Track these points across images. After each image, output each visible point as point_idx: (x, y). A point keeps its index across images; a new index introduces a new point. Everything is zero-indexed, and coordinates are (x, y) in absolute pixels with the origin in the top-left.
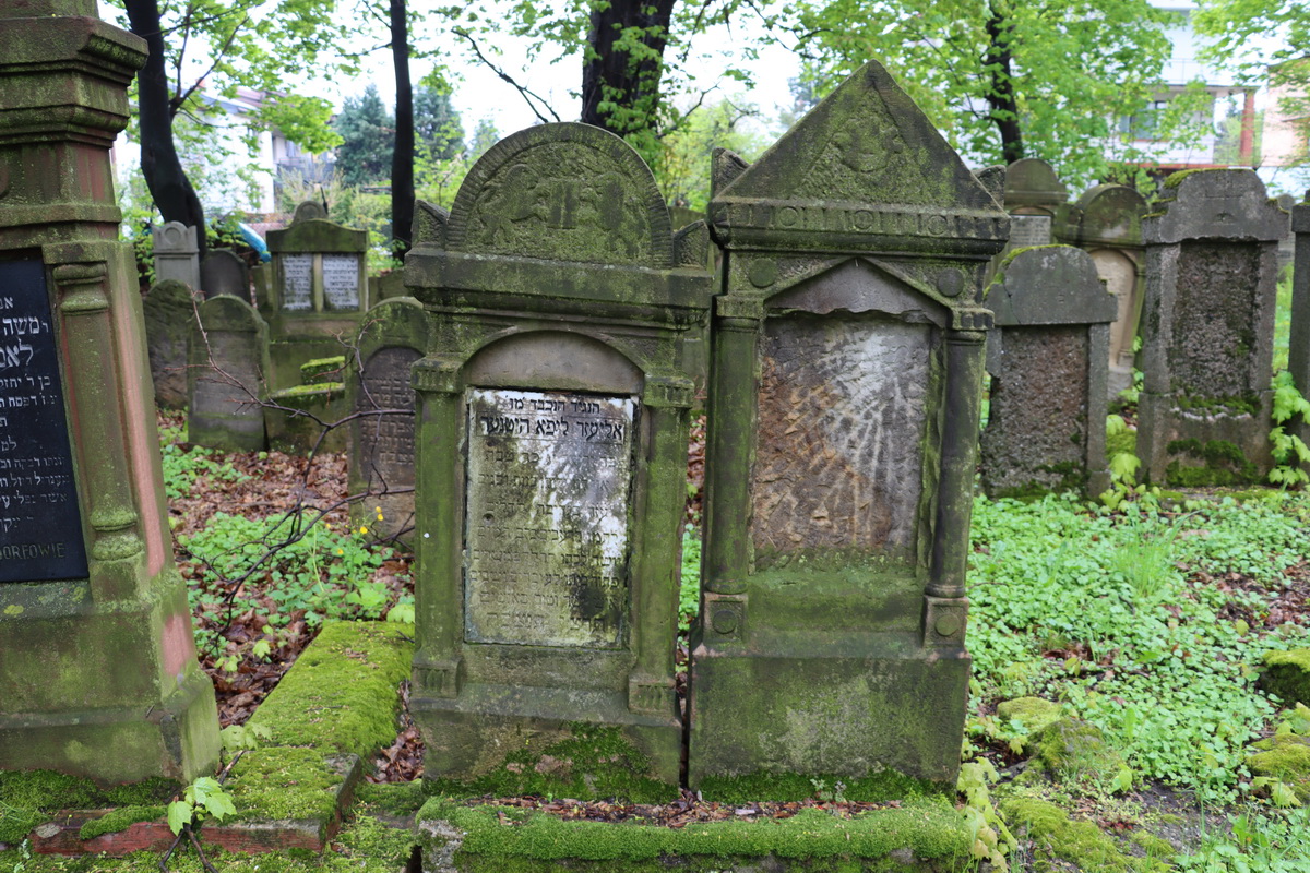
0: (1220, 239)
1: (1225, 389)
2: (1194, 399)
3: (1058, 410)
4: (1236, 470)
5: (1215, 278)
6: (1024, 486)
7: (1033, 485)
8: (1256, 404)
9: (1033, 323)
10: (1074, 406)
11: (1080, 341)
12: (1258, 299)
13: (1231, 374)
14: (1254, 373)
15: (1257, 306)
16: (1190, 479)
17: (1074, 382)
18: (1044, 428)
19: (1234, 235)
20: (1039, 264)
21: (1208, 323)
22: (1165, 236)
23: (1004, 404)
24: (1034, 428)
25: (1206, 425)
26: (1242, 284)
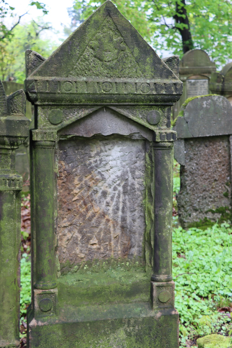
3: (216, 180)
6: (201, 221)
7: (206, 220)
9: (200, 136)
10: (224, 178)
11: (225, 144)
17: (223, 165)
18: (209, 190)
20: (202, 105)
23: (188, 179)
24: (204, 190)
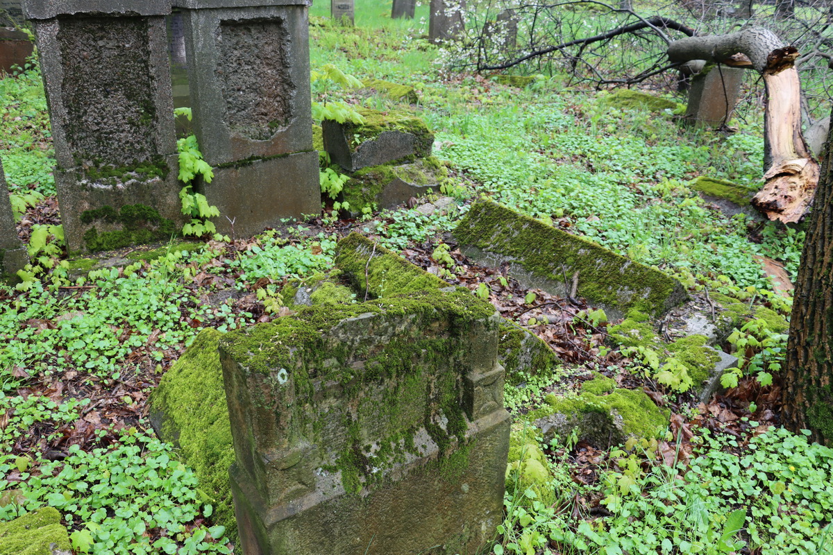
0: (100, 14)
1: (135, 156)
2: (104, 169)
4: (154, 228)
5: (105, 53)
8: (165, 168)
12: (152, 71)
13: (138, 142)
14: (159, 140)
15: (152, 78)
16: (109, 243)
19: (114, 10)
21: (106, 97)
22: (35, 12)
25: (118, 193)
26: (135, 57)
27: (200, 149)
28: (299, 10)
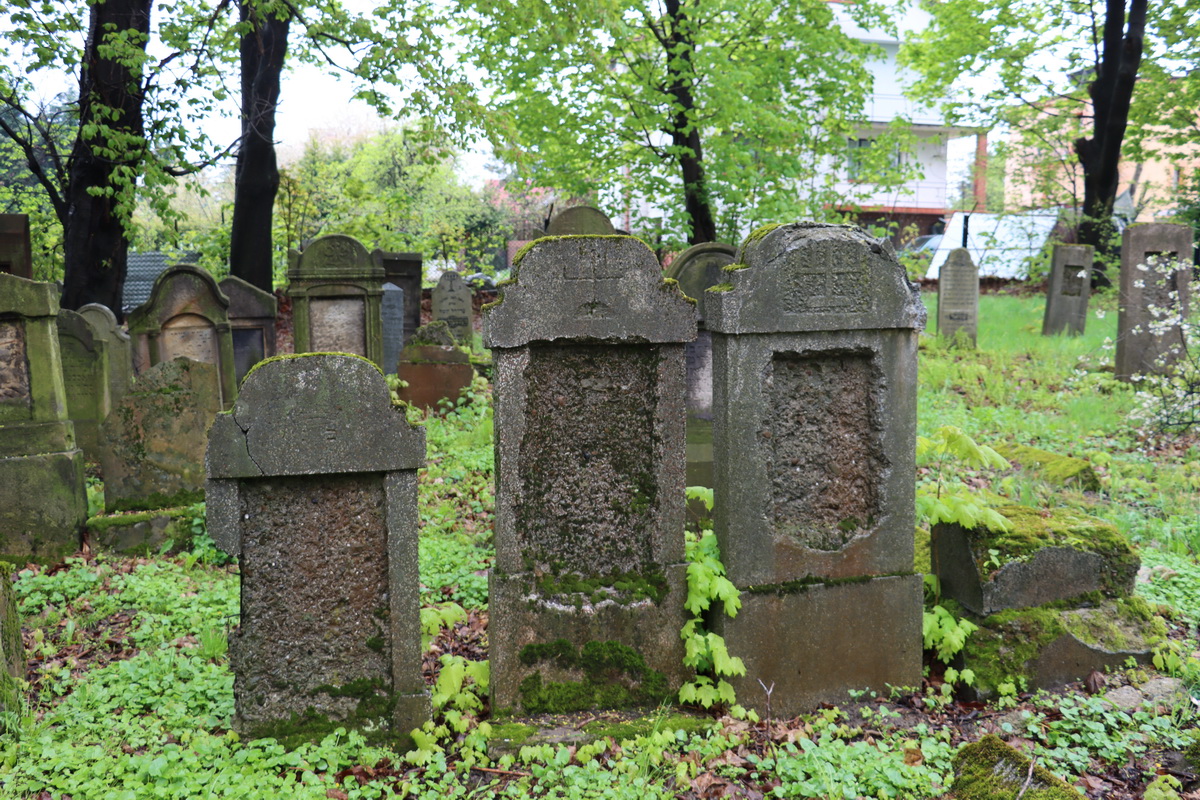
0: (590, 340)
1: (617, 562)
2: (566, 579)
3: (342, 601)
4: (633, 684)
5: (590, 398)
6: (295, 717)
7: (311, 715)
8: (661, 586)
9: (286, 472)
10: (369, 596)
11: (373, 498)
12: (658, 428)
13: (624, 540)
14: (659, 539)
15: (657, 439)
16: (559, 701)
17: (368, 559)
18: (322, 630)
19: (611, 334)
20: (291, 385)
21: (583, 465)
22: (500, 338)
23: (255, 595)
24: (306, 631)
25: (582, 620)
26: (634, 406)
27: (722, 558)
28: (902, 337)
